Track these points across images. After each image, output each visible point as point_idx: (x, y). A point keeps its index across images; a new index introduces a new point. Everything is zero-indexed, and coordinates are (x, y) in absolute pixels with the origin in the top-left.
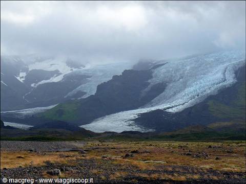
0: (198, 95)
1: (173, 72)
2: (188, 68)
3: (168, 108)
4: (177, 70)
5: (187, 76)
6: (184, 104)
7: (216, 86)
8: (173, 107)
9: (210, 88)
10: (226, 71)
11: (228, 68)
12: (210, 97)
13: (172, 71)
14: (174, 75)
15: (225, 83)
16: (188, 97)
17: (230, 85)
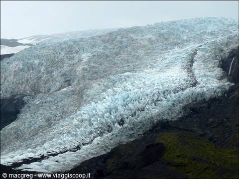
0: (121, 122)
1: (42, 69)
2: (85, 56)
3: (27, 161)
4: (55, 63)
5: (84, 77)
6: (78, 148)
7: (173, 97)
8: (43, 157)
9: (156, 102)
10: (192, 61)
11: (200, 53)
12: (161, 126)
13: (40, 64)
14: (45, 77)
15: (197, 89)
16: (89, 129)
17: (215, 92)
